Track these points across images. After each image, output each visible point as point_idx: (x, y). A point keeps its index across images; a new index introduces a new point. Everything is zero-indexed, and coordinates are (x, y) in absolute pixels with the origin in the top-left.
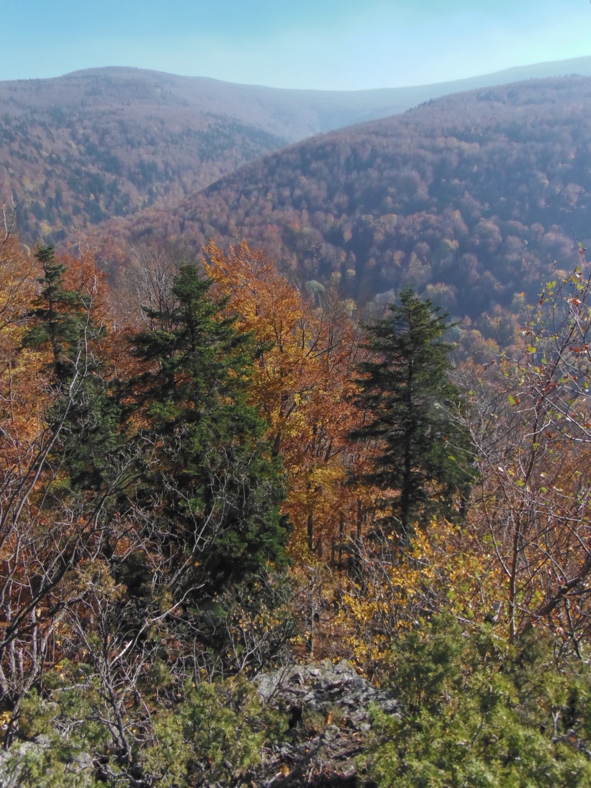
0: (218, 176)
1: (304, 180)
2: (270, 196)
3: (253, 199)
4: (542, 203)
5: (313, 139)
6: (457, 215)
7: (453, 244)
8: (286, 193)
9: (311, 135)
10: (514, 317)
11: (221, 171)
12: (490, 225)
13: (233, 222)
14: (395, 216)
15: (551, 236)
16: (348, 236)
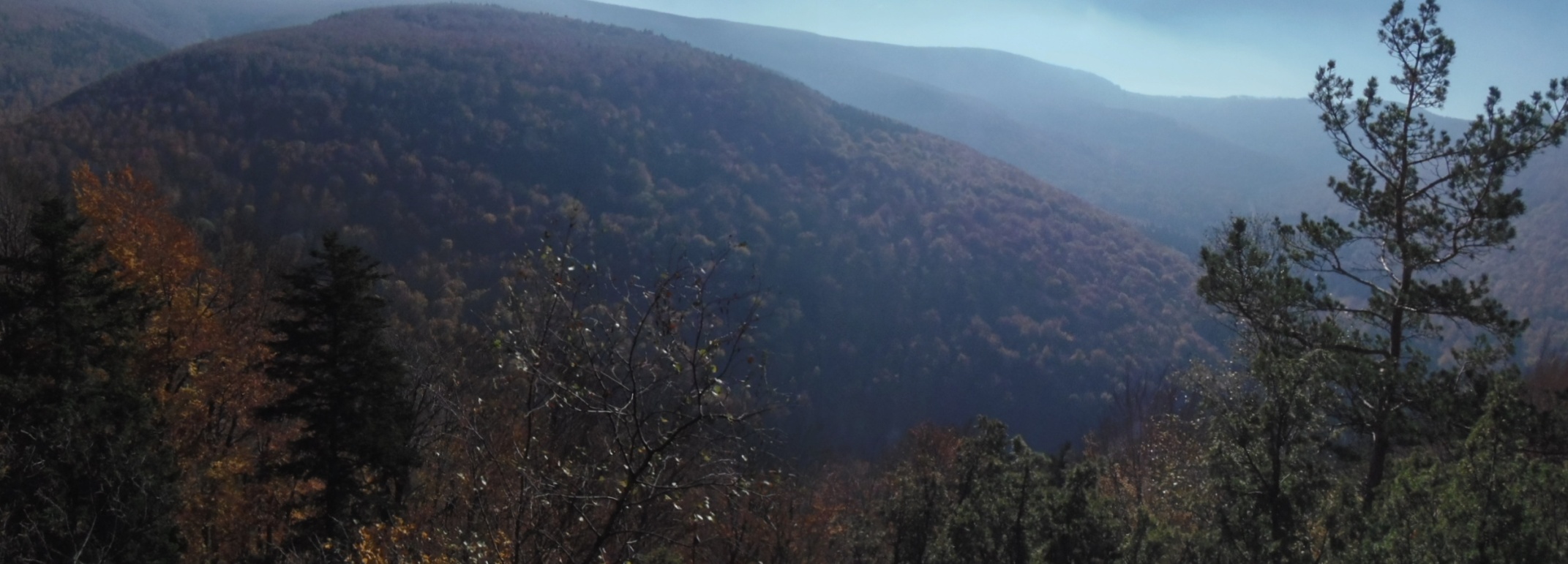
0: (77, 85)
1: (189, 94)
2: (145, 112)
3: (124, 115)
4: (468, 138)
5: (201, 46)
6: (375, 146)
7: (371, 179)
8: (167, 109)
9: (199, 41)
10: (443, 266)
11: (82, 79)
12: (412, 159)
13: (96, 142)
14: (303, 143)
15: (479, 176)
16: (245, 163)
